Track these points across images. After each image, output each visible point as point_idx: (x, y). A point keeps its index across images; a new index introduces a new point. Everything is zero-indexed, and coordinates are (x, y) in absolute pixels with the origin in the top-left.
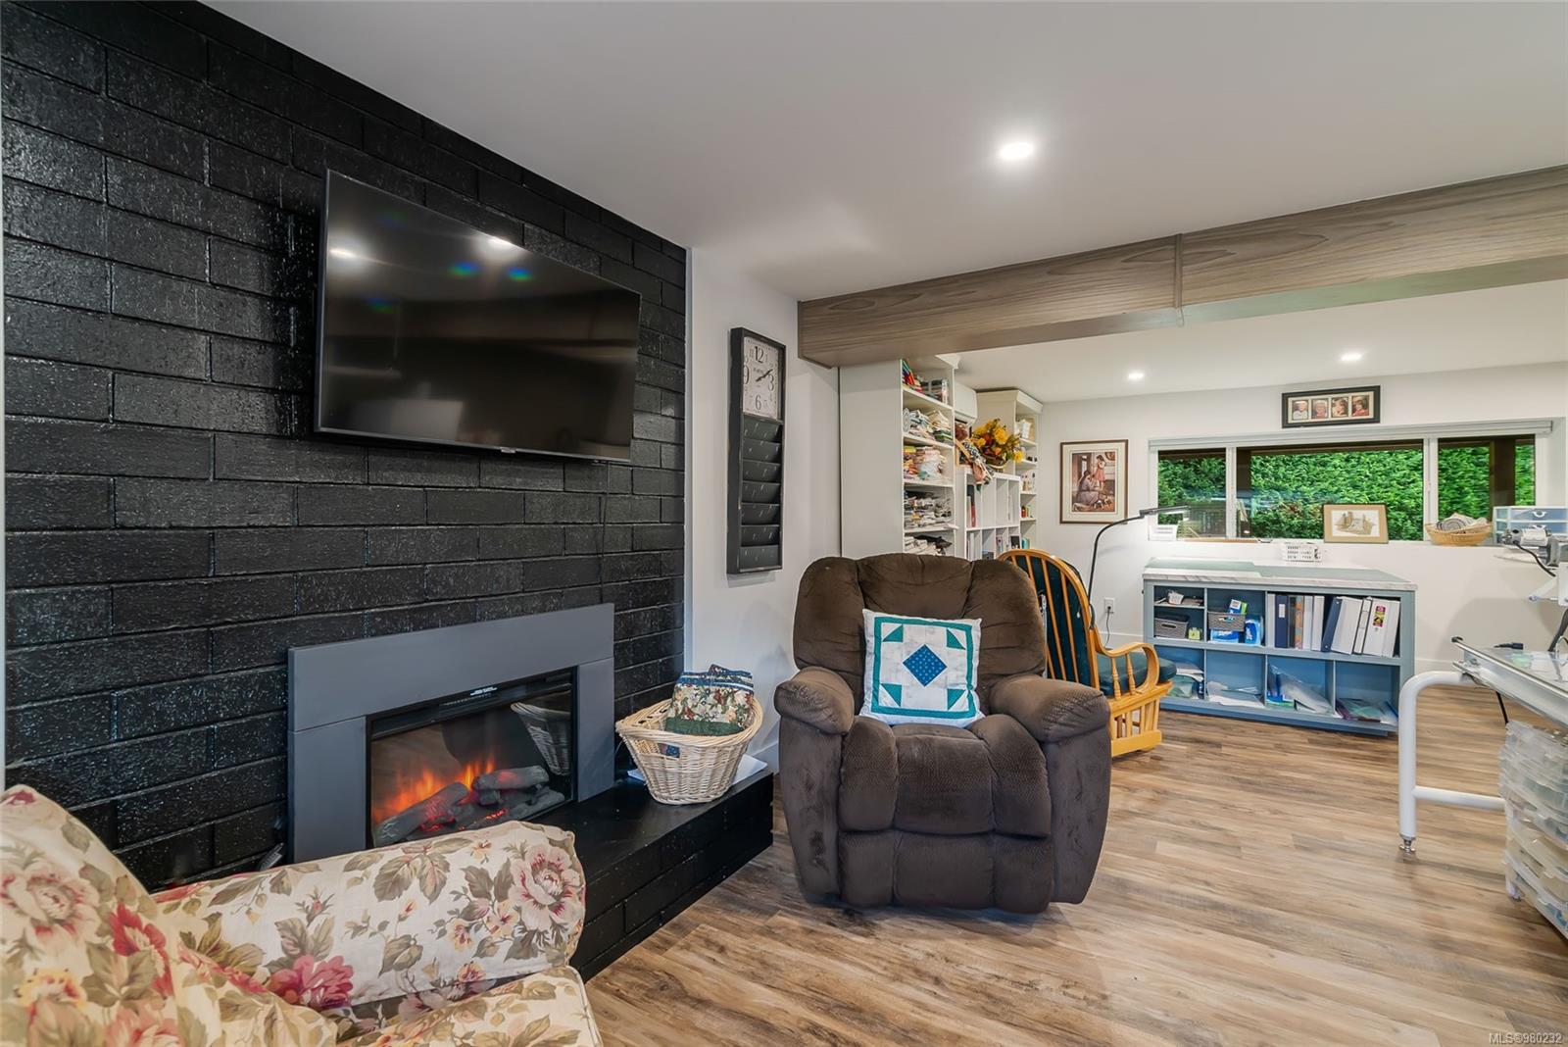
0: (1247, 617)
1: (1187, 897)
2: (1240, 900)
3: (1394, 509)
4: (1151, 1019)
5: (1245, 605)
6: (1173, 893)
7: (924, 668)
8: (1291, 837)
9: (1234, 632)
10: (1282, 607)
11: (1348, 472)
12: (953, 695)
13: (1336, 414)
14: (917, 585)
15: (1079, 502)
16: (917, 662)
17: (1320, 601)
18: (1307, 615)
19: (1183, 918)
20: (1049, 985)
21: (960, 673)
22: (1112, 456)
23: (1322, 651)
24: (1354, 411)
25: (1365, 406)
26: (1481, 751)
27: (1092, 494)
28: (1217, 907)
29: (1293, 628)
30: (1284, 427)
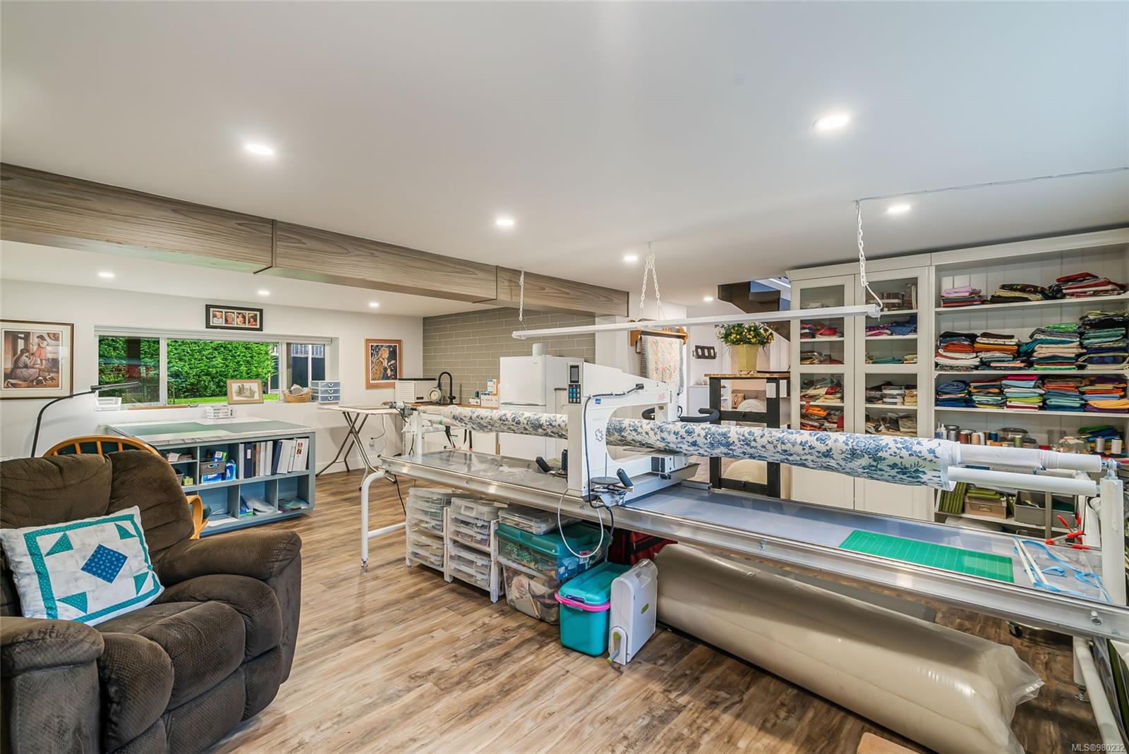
0: (227, 462)
1: (316, 642)
2: (337, 627)
3: (204, 375)
4: (367, 705)
5: (225, 454)
6: (307, 645)
7: (106, 567)
8: (321, 585)
9: (218, 474)
10: (249, 451)
11: (176, 349)
12: (139, 580)
13: (239, 323)
14: (57, 489)
15: (15, 379)
16: (96, 563)
17: (270, 444)
18: (262, 454)
19: (326, 653)
20: (310, 735)
21: (140, 559)
22: (55, 337)
23: (272, 475)
24: (249, 322)
25: (255, 321)
26: (339, 510)
27: (31, 371)
28: (332, 637)
29: (255, 463)
30: (207, 327)
